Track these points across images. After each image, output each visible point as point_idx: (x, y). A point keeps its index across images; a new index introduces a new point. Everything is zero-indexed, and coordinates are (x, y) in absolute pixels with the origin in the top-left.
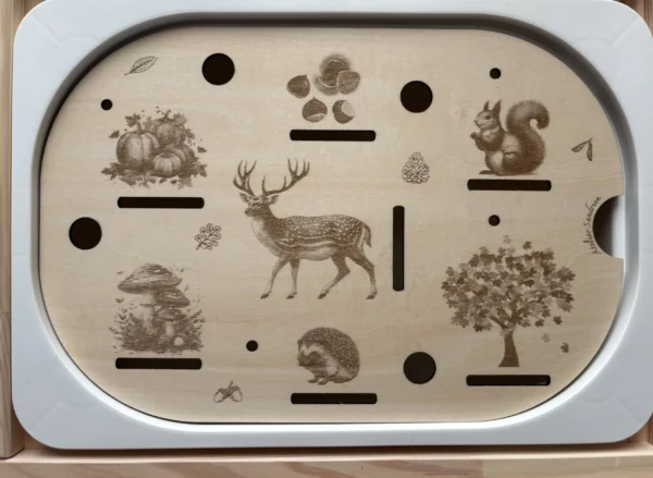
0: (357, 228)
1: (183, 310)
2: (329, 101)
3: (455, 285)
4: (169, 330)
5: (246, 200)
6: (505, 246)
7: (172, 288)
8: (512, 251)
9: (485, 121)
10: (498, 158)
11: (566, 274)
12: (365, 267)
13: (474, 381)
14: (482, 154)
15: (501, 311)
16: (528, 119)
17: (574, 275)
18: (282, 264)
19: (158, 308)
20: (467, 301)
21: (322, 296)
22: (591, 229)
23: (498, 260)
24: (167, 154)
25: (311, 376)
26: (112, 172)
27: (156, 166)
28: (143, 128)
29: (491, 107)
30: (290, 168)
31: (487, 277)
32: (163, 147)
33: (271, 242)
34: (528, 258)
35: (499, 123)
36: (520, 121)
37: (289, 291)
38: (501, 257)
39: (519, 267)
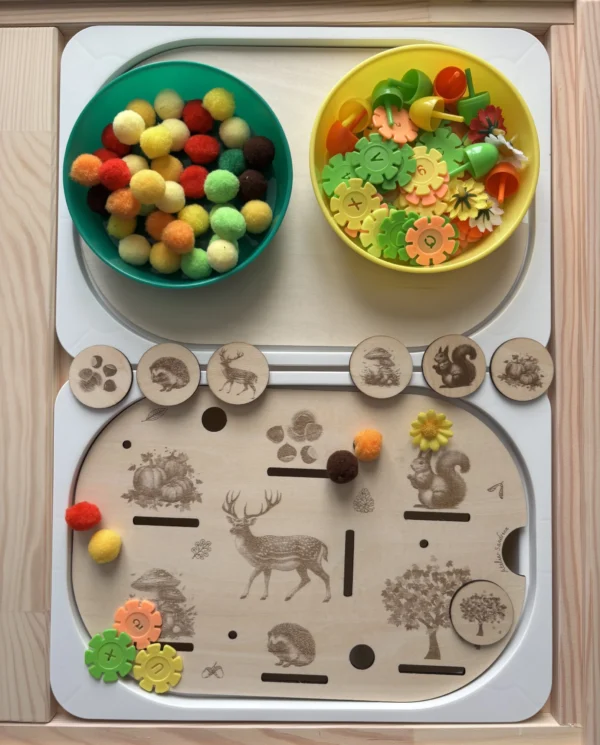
0: (317, 546)
1: (181, 605)
2: (298, 446)
3: (392, 593)
4: (170, 620)
5: (231, 522)
6: (432, 564)
7: (173, 588)
8: (437, 567)
9: (419, 466)
10: (428, 495)
12: (323, 578)
13: (404, 669)
14: (416, 491)
15: (427, 614)
16: (454, 465)
18: (257, 573)
19: (162, 602)
20: (400, 605)
21: (288, 599)
22: (500, 553)
23: (426, 575)
24: (173, 484)
25: (278, 660)
26: (130, 496)
27: (164, 494)
28: (155, 463)
30: (266, 498)
31: (417, 588)
32: (169, 479)
33: (249, 555)
34: (449, 573)
35: (430, 468)
36: (447, 467)
37: (262, 594)
38: (428, 572)
39: (443, 580)
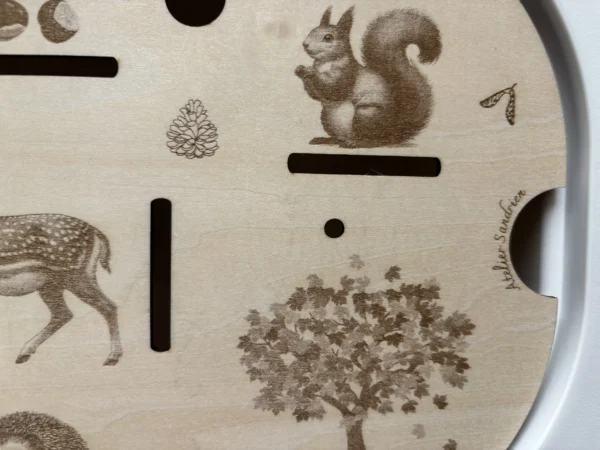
3: (261, 342)
6: (353, 274)
8: (366, 282)
9: (324, 45)
10: (344, 114)
11: (459, 323)
12: (101, 310)
14: (317, 107)
15: (342, 387)
16: (403, 44)
17: (472, 326)
20: (282, 368)
21: (22, 359)
22: (506, 246)
23: (339, 298)
29: (335, 20)
31: (318, 328)
34: (393, 295)
35: (348, 50)
36: (387, 47)
38: (344, 293)
39: (378, 311)
